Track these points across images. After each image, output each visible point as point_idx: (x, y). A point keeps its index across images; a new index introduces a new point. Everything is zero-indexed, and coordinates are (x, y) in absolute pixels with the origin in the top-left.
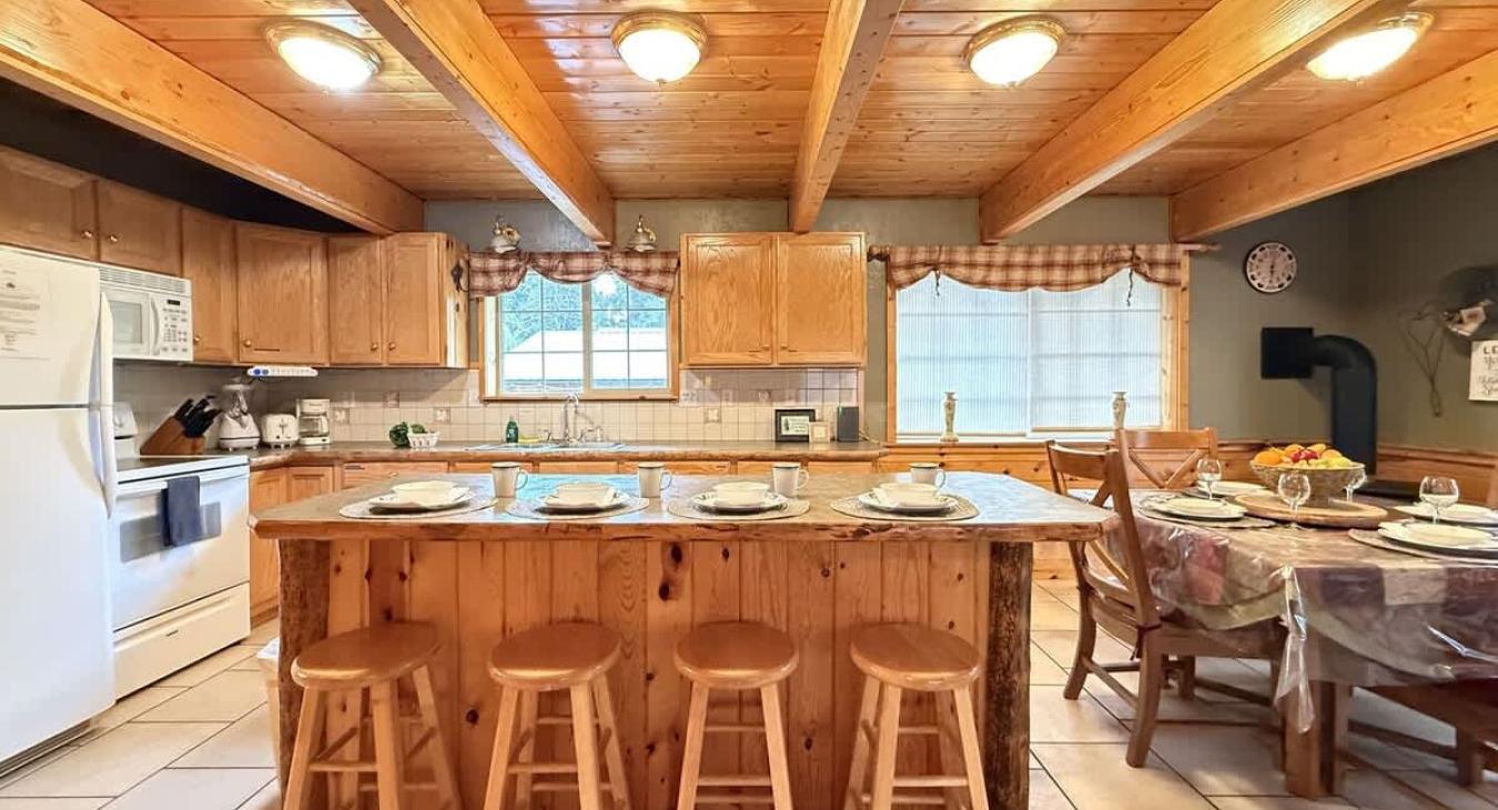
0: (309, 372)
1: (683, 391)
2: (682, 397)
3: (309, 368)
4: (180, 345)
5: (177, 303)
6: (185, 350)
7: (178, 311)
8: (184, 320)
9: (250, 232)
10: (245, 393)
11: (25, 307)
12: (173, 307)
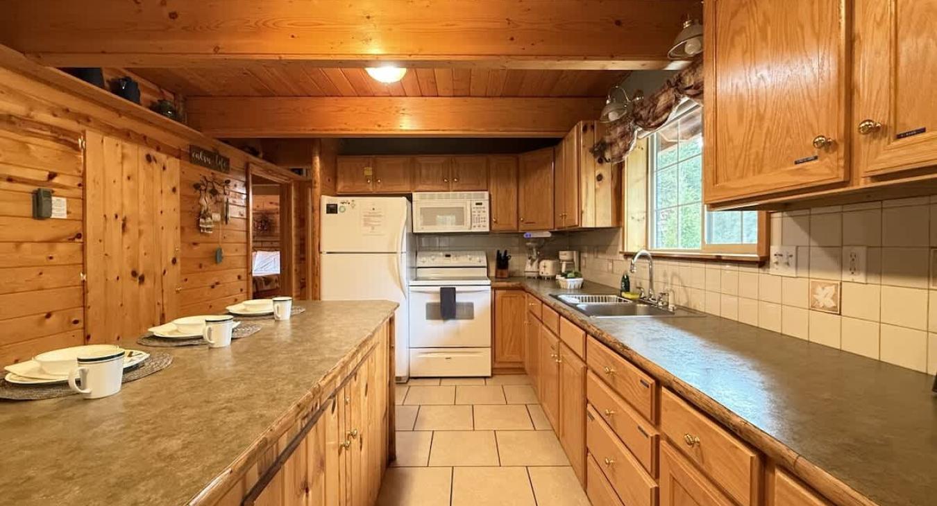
0: (547, 235)
1: (774, 249)
2: (773, 259)
3: (548, 232)
4: (482, 224)
5: (481, 204)
6: (484, 226)
7: (480, 208)
8: (484, 212)
9: (527, 157)
10: (536, 247)
11: (377, 216)
12: (478, 206)
